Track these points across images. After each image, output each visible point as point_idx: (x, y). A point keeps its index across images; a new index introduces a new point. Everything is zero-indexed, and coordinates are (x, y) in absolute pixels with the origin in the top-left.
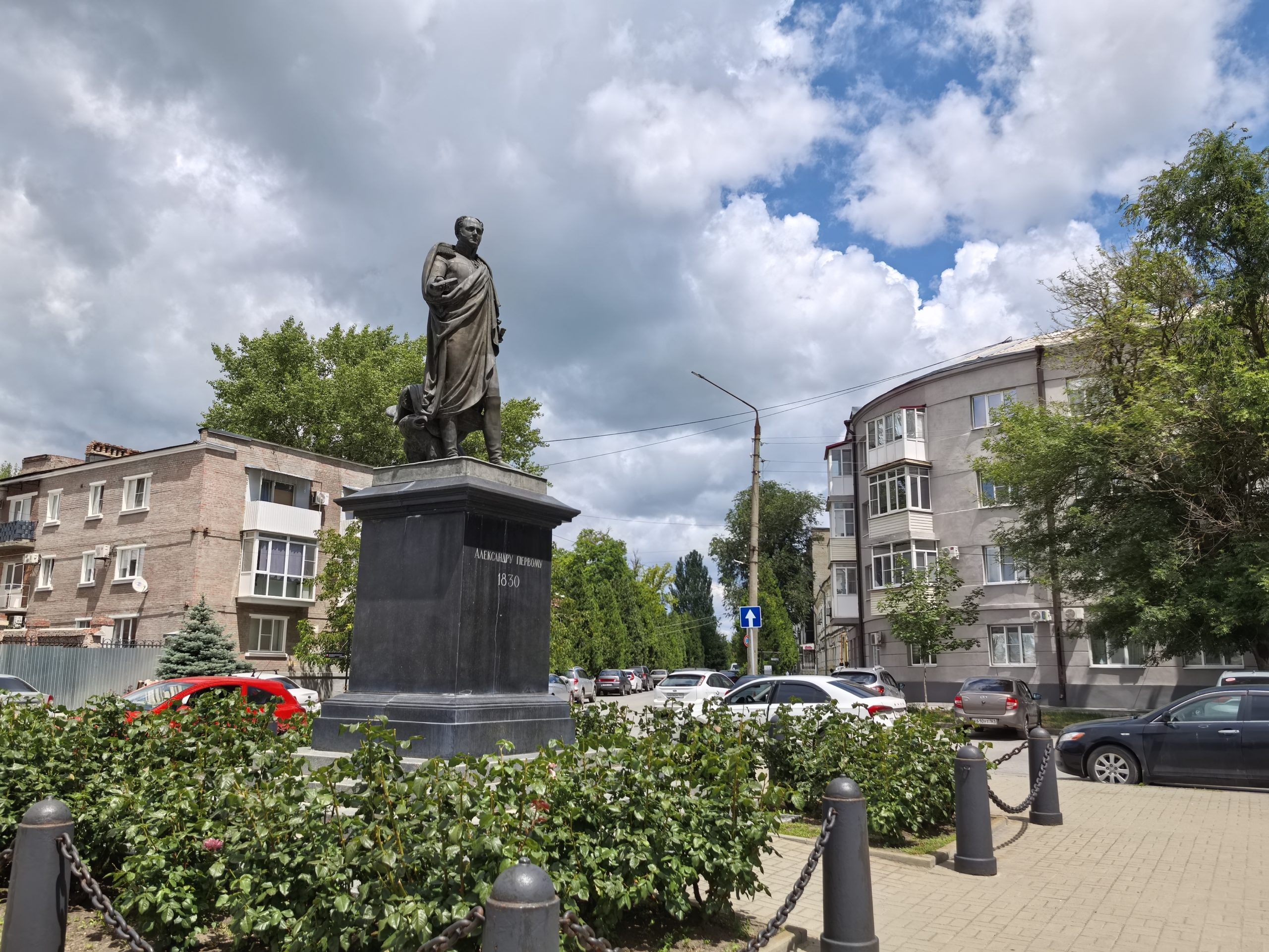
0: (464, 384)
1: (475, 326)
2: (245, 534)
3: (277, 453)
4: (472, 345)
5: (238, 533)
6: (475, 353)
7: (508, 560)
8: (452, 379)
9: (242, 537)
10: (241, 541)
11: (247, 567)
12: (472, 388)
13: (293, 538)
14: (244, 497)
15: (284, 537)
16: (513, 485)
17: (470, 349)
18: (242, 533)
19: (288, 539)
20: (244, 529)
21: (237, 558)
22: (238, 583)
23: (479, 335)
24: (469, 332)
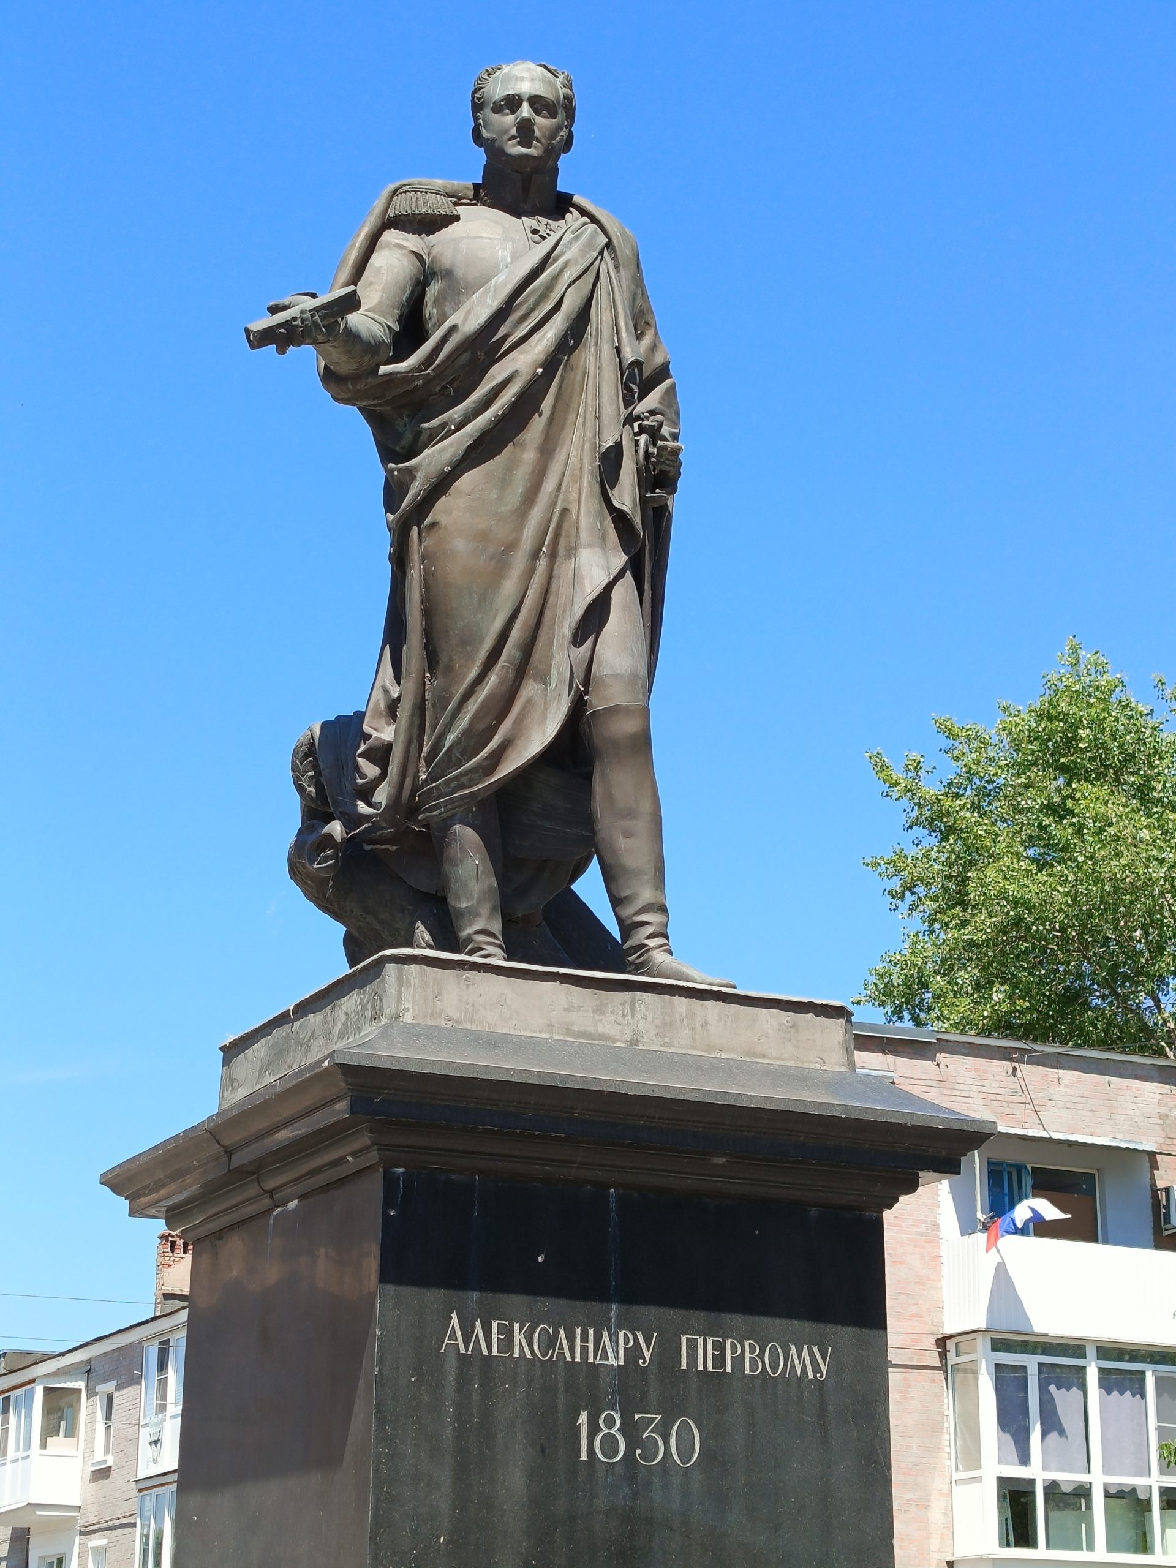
0: (493, 679)
1: (529, 456)
2: (951, 1345)
3: (1025, 1069)
4: (520, 528)
5: (930, 1343)
6: (535, 555)
7: (634, 1353)
8: (449, 669)
9: (943, 1355)
10: (943, 1368)
11: (971, 1457)
12: (530, 689)
13: (1106, 1351)
14: (936, 1226)
15: (1074, 1348)
16: (650, 1043)
17: (511, 546)
18: (942, 1343)
19: (1091, 1352)
20: (948, 1330)
21: (936, 1429)
22: (949, 1511)
23: (549, 485)
24: (504, 483)
